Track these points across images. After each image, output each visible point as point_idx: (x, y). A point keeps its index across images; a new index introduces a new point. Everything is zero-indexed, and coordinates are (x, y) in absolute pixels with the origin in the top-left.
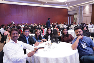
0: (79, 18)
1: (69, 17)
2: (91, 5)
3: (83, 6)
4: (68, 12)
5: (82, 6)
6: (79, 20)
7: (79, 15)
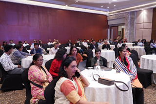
0: (129, 31)
1: (109, 30)
2: (150, 9)
3: (136, 11)
4: (109, 22)
5: (134, 11)
6: (128, 34)
7: (129, 27)
